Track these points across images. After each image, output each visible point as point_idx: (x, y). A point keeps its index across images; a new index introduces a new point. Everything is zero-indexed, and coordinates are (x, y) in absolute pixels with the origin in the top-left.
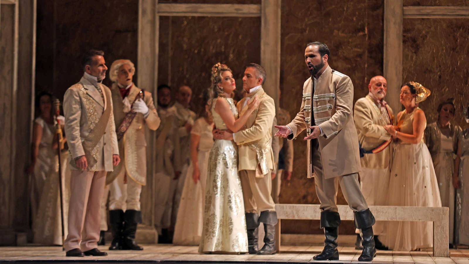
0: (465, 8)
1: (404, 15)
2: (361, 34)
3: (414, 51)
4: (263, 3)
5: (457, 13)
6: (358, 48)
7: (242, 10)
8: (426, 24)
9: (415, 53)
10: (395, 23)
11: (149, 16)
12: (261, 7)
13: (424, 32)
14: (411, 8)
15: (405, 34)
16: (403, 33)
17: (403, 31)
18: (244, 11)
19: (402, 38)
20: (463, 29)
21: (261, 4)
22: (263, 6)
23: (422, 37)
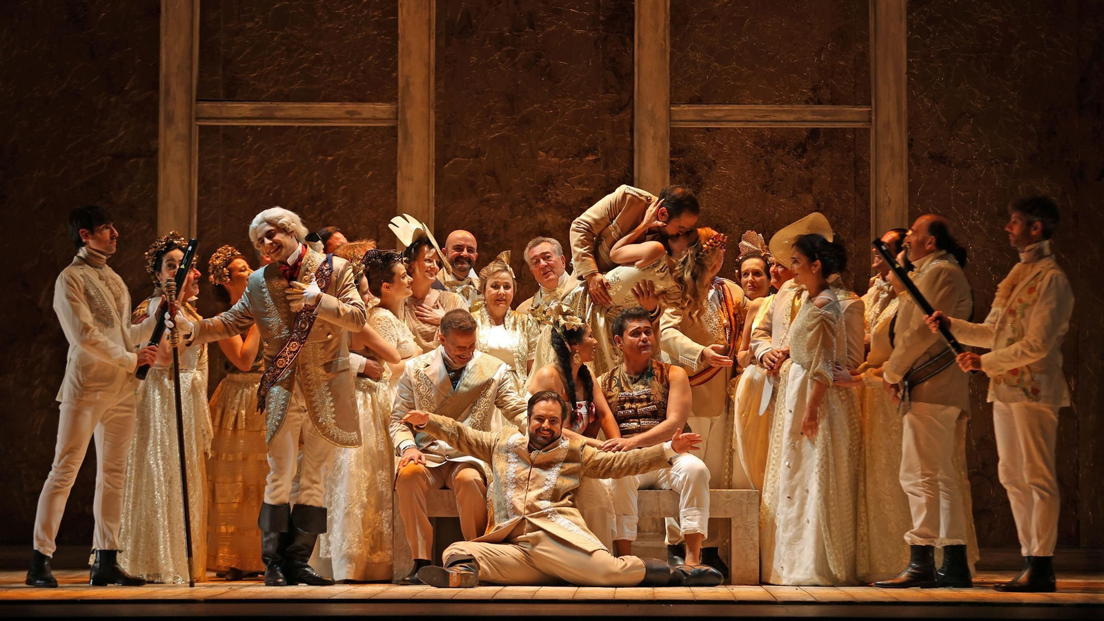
0: (786, 107)
1: (672, 122)
2: (591, 158)
4: (399, 100)
5: (773, 118)
6: (586, 186)
7: (360, 114)
8: (714, 139)
10: (654, 138)
11: (181, 127)
12: (397, 108)
13: (710, 155)
14: (686, 107)
15: (672, 159)
16: (671, 156)
17: (671, 152)
18: (365, 115)
19: (668, 165)
20: (783, 148)
21: (398, 103)
22: (400, 105)
23: (706, 164)
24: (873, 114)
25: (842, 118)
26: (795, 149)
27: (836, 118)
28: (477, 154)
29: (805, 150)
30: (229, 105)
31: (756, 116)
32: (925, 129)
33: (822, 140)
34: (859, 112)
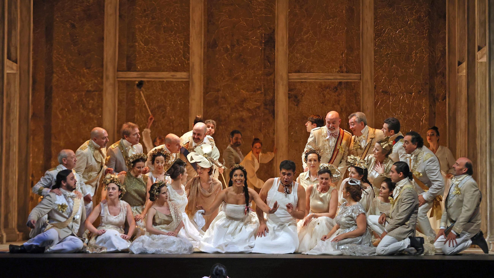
0: (331, 74)
1: (289, 79)
2: (259, 92)
3: (295, 104)
4: (190, 71)
5: (326, 78)
6: (257, 102)
7: (176, 76)
8: (304, 85)
9: (297, 105)
10: (282, 85)
11: (111, 80)
12: (189, 74)
13: (302, 91)
14: (294, 74)
15: (289, 93)
16: (288, 92)
17: (288, 90)
18: (178, 77)
19: (288, 95)
20: (329, 88)
21: (189, 72)
22: (190, 73)
23: (301, 94)
24: (362, 76)
25: (351, 78)
26: (333, 89)
27: (348, 78)
28: (218, 90)
29: (337, 90)
30: (129, 73)
31: (319, 77)
32: (381, 82)
33: (343, 86)
34: (357, 76)
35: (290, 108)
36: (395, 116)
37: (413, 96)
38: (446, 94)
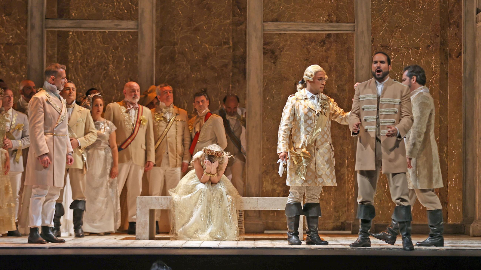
0: (316, 24)
1: (264, 30)
2: (227, 46)
3: (272, 61)
4: (139, 19)
5: (310, 29)
6: (224, 59)
7: (121, 25)
8: (283, 38)
9: (274, 63)
10: (256, 37)
11: (37, 30)
12: (138, 23)
13: (281, 45)
14: (271, 23)
15: (264, 47)
16: (264, 46)
17: (263, 44)
18: (123, 26)
19: (262, 50)
20: (315, 42)
21: (138, 20)
22: (139, 21)
23: (279, 49)
24: (356, 27)
25: (342, 29)
26: (320, 43)
27: (339, 29)
28: (175, 44)
29: (324, 43)
30: (61, 21)
31: (302, 28)
32: (379, 33)
33: (332, 39)
34: (349, 26)
35: (265, 67)
36: (398, 77)
37: (421, 52)
38: (461, 49)
